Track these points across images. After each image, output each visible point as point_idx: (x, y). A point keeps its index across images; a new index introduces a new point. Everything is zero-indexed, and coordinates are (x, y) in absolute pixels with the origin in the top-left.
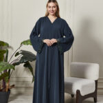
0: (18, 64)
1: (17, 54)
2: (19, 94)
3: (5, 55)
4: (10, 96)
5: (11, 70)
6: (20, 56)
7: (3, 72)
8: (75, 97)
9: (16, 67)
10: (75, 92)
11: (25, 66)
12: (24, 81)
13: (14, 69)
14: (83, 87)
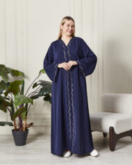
0: (36, 97)
1: (35, 85)
2: (40, 135)
3: (21, 86)
4: (28, 137)
5: (29, 104)
6: (39, 87)
7: (18, 107)
8: (108, 136)
9: (34, 100)
10: (107, 130)
11: (44, 99)
12: (44, 119)
13: (32, 103)
14: (118, 123)
